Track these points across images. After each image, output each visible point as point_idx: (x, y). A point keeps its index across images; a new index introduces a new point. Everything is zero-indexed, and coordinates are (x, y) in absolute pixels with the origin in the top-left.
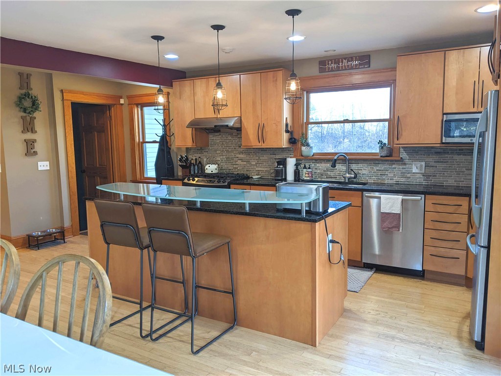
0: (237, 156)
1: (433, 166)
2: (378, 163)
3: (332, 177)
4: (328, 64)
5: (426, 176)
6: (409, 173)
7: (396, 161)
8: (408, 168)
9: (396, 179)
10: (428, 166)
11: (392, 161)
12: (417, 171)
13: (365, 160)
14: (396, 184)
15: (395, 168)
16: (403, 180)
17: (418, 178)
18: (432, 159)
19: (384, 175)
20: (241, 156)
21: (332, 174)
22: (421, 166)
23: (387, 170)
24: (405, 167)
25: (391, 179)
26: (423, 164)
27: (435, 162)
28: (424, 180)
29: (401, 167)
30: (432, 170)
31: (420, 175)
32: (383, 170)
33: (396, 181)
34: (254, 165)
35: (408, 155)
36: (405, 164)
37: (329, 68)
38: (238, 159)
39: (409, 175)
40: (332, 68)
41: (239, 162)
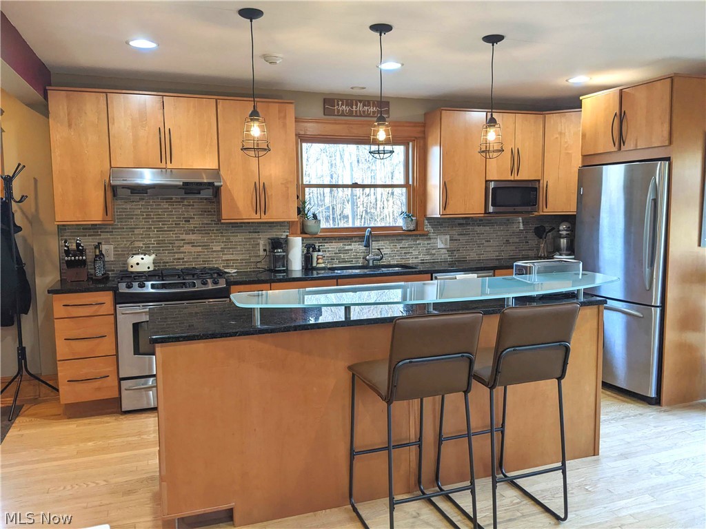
0: (183, 236)
1: (456, 240)
2: (402, 240)
3: (346, 262)
4: (338, 105)
5: (451, 251)
6: (433, 249)
7: (420, 235)
8: (432, 243)
9: (421, 257)
10: (452, 240)
11: (416, 235)
12: (442, 246)
13: (386, 236)
14: (421, 263)
15: (419, 244)
16: (428, 257)
17: (443, 254)
18: (455, 232)
19: (409, 253)
20: (192, 237)
21: (346, 257)
22: (446, 239)
23: (411, 247)
24: (429, 242)
25: (415, 258)
26: (448, 237)
27: (458, 235)
28: (449, 256)
29: (426, 242)
30: (456, 243)
31: (444, 250)
32: (407, 248)
33: (421, 260)
34: (218, 251)
35: (432, 228)
36: (430, 239)
37: (338, 111)
38: (184, 243)
39: (434, 252)
40: (343, 111)
41: (187, 248)
